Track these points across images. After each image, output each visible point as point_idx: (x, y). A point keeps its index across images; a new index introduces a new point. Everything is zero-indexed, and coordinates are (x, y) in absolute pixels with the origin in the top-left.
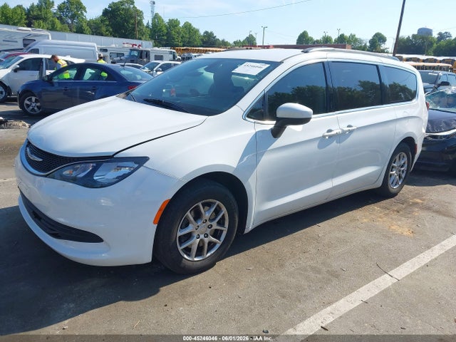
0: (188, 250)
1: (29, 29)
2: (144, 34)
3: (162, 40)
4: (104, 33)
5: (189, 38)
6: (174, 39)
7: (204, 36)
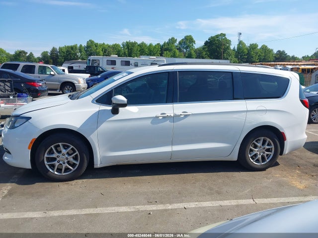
0: (52, 166)
1: (155, 57)
2: (231, 55)
3: (243, 58)
4: (204, 56)
5: (265, 56)
6: (252, 57)
7: (277, 54)
